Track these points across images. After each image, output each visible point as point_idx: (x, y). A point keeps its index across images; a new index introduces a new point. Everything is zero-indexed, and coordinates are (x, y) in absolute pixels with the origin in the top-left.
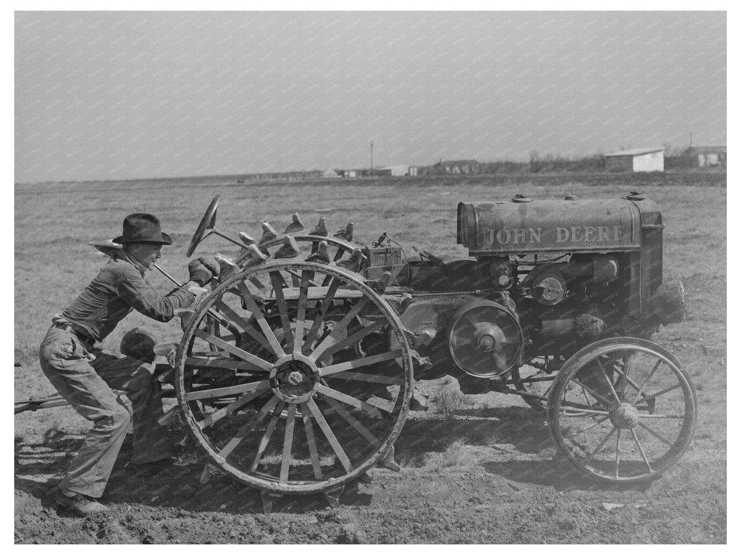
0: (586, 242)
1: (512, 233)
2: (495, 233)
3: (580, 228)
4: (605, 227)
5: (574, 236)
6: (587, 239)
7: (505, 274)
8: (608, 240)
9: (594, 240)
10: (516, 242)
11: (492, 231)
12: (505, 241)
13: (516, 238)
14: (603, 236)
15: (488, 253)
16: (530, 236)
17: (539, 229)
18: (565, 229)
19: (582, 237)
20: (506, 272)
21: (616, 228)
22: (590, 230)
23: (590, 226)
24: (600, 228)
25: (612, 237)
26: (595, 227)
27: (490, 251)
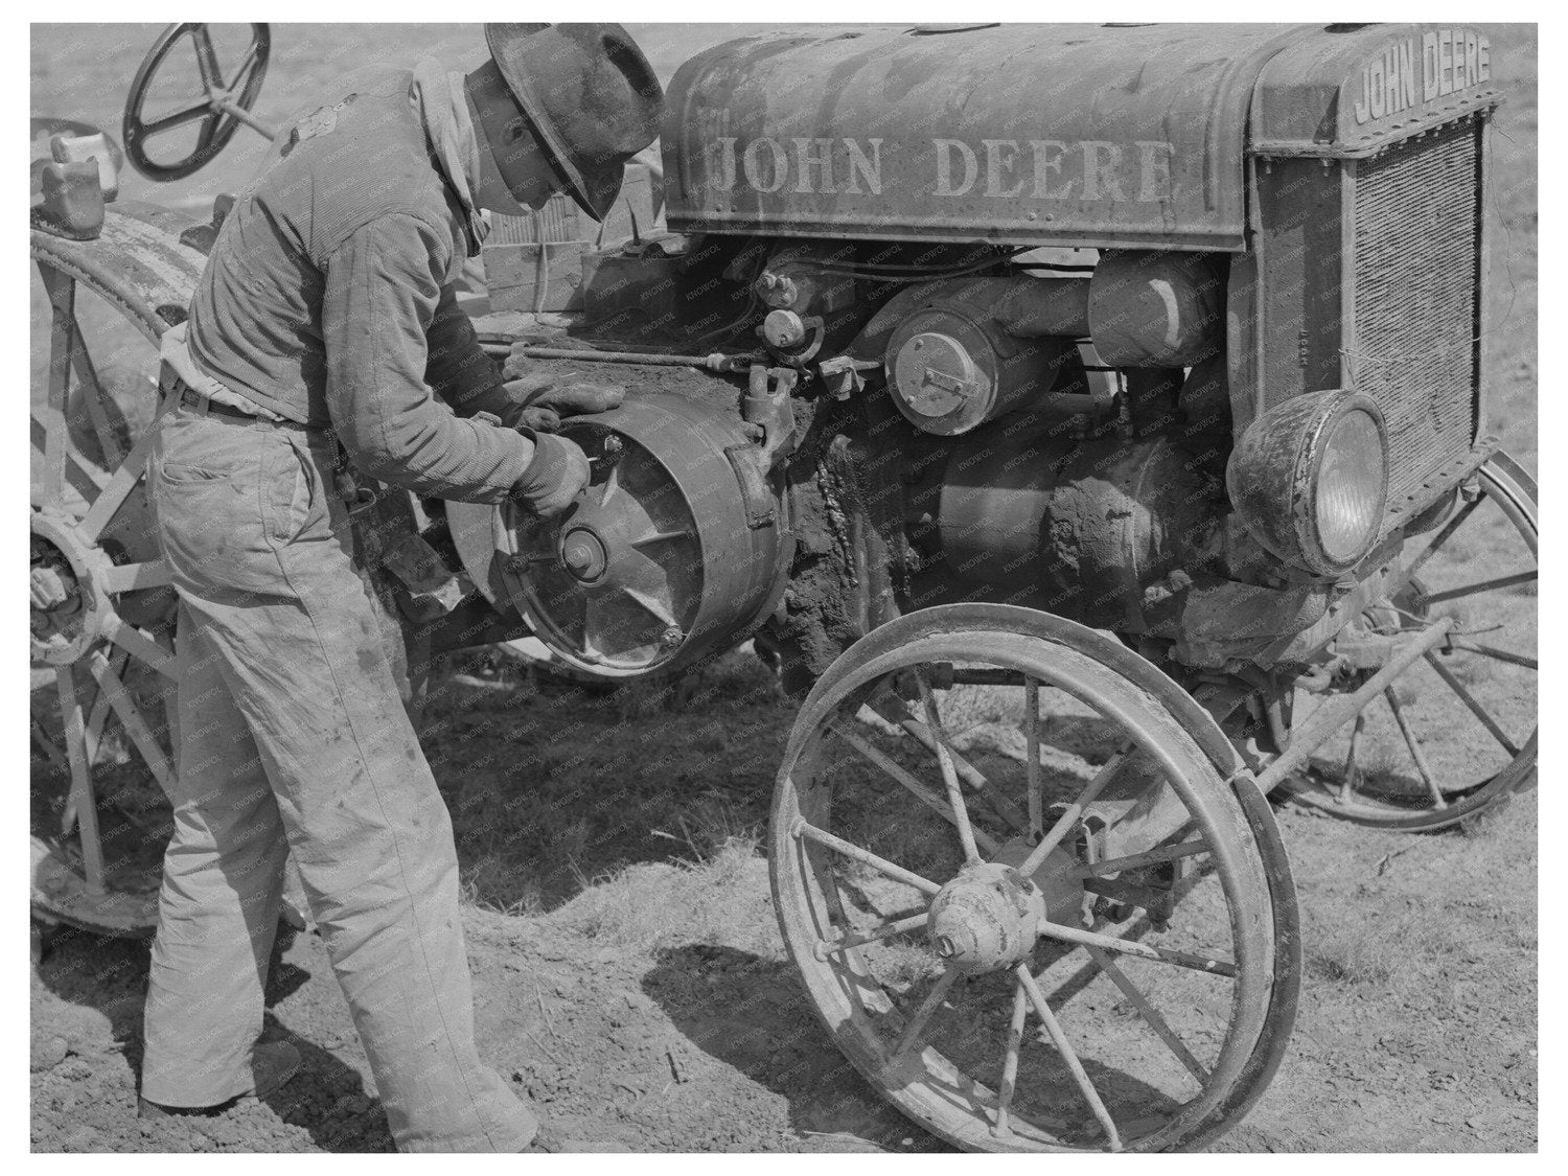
0: (1039, 200)
1: (789, 149)
2: (739, 149)
3: (1013, 143)
4: (1107, 145)
5: (993, 178)
6: (1039, 191)
7: (784, 306)
8: (1119, 196)
9: (1064, 194)
10: (804, 186)
11: (729, 142)
12: (771, 182)
13: (803, 170)
14: (1098, 179)
15: (719, 224)
16: (846, 167)
17: (876, 142)
18: (961, 146)
19: (1021, 185)
20: (787, 296)
21: (1148, 150)
22: (1052, 152)
23: (1051, 136)
24: (1089, 147)
25: (1133, 190)
26: (1069, 140)
27: (727, 215)
